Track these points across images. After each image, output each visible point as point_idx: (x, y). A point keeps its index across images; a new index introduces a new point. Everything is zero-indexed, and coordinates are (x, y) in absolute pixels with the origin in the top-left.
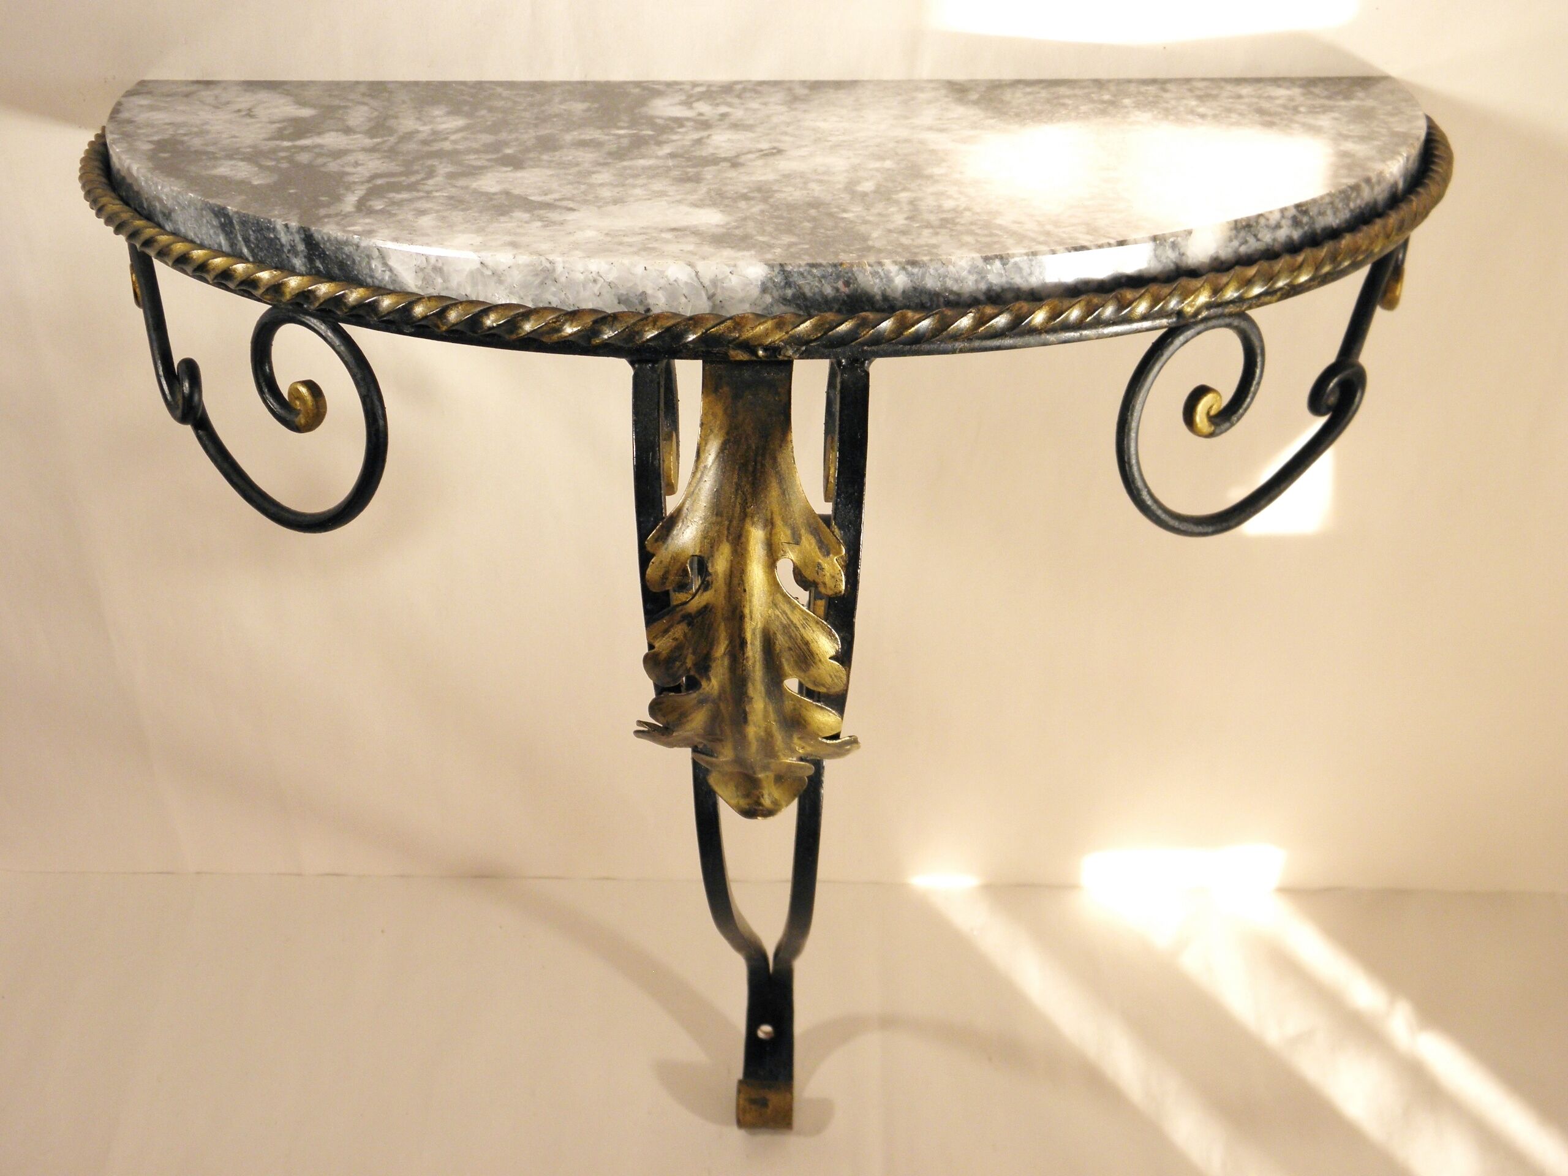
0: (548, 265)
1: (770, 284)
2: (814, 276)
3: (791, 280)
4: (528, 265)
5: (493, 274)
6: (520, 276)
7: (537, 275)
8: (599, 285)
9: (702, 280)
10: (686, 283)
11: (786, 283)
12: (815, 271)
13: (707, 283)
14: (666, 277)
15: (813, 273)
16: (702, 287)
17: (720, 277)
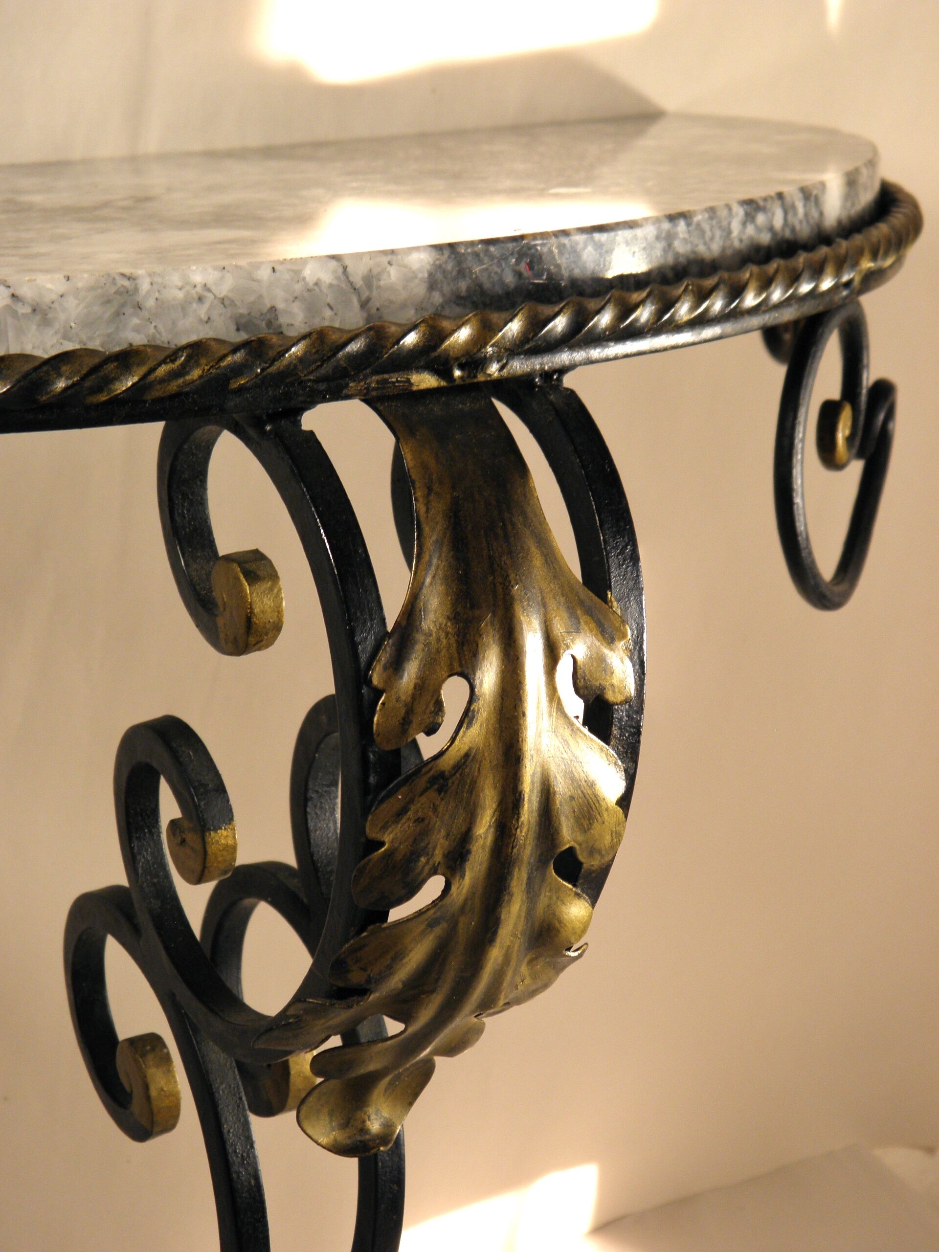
0: (126, 283)
1: (439, 276)
2: (492, 258)
3: (464, 266)
4: (91, 289)
5: (34, 310)
6: (81, 307)
7: (109, 301)
8: (206, 305)
9: (351, 279)
10: (331, 286)
11: (459, 272)
12: (492, 249)
13: (359, 282)
14: (304, 279)
15: (491, 252)
16: (352, 291)
17: (375, 271)
